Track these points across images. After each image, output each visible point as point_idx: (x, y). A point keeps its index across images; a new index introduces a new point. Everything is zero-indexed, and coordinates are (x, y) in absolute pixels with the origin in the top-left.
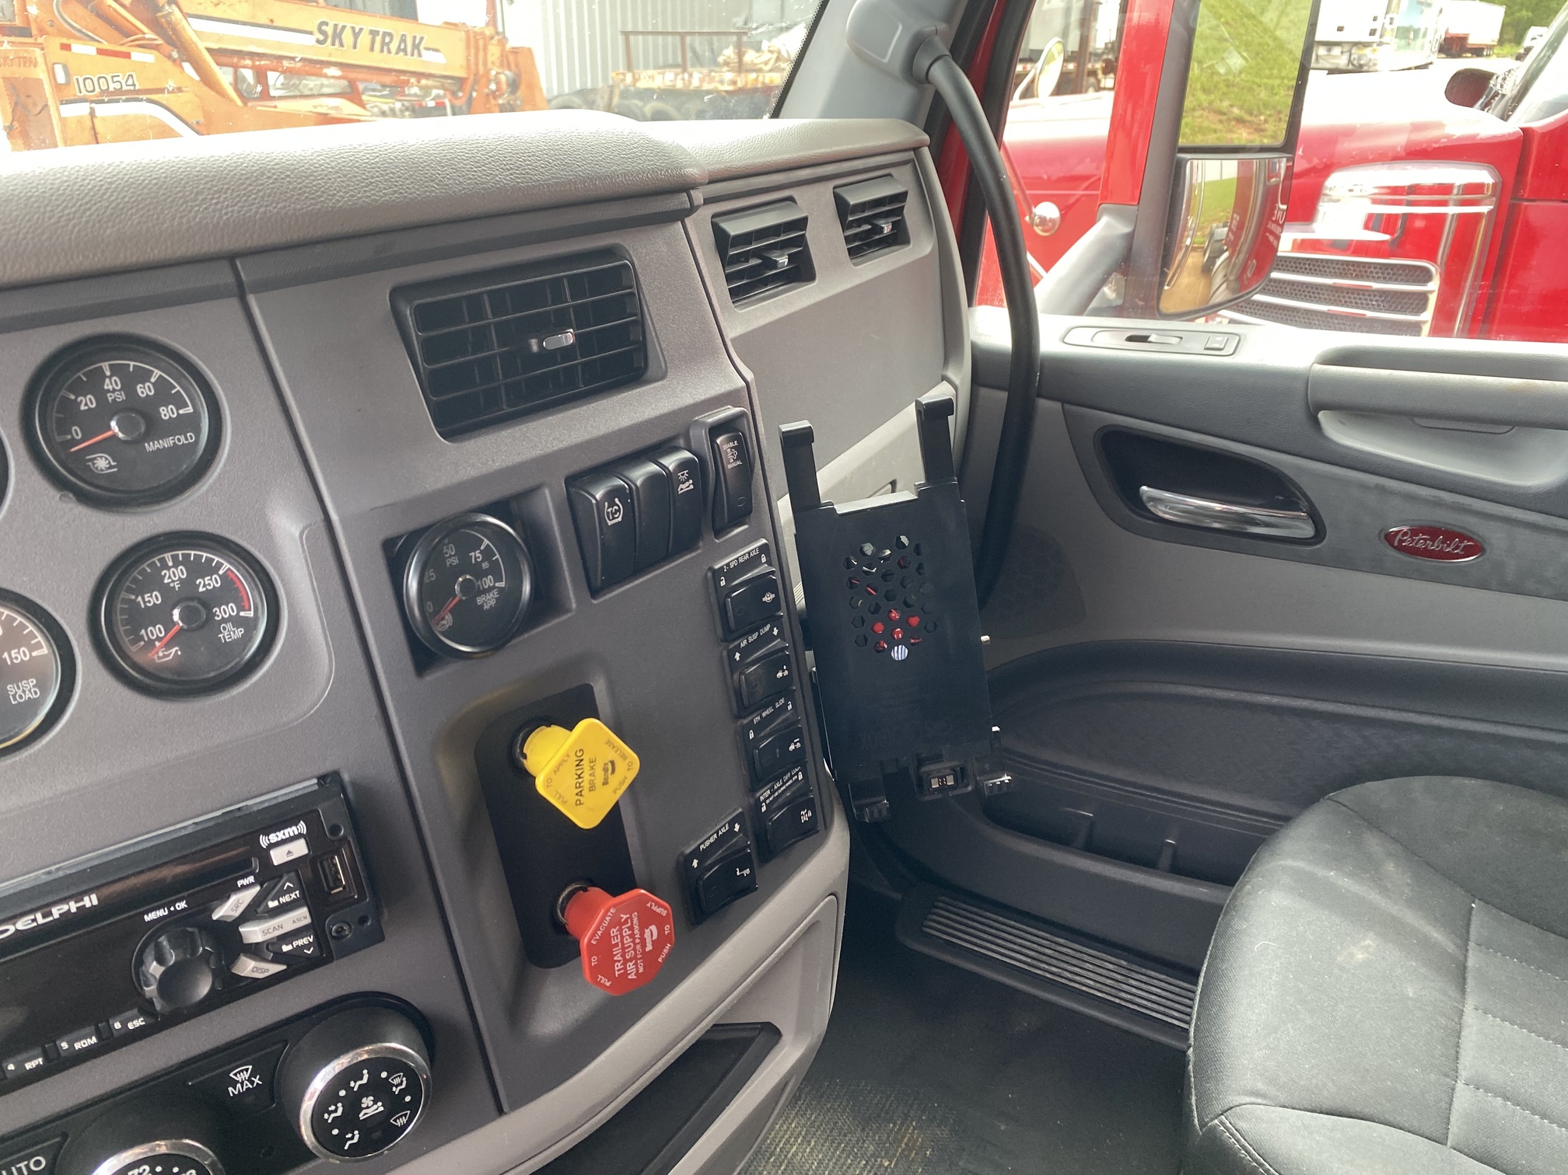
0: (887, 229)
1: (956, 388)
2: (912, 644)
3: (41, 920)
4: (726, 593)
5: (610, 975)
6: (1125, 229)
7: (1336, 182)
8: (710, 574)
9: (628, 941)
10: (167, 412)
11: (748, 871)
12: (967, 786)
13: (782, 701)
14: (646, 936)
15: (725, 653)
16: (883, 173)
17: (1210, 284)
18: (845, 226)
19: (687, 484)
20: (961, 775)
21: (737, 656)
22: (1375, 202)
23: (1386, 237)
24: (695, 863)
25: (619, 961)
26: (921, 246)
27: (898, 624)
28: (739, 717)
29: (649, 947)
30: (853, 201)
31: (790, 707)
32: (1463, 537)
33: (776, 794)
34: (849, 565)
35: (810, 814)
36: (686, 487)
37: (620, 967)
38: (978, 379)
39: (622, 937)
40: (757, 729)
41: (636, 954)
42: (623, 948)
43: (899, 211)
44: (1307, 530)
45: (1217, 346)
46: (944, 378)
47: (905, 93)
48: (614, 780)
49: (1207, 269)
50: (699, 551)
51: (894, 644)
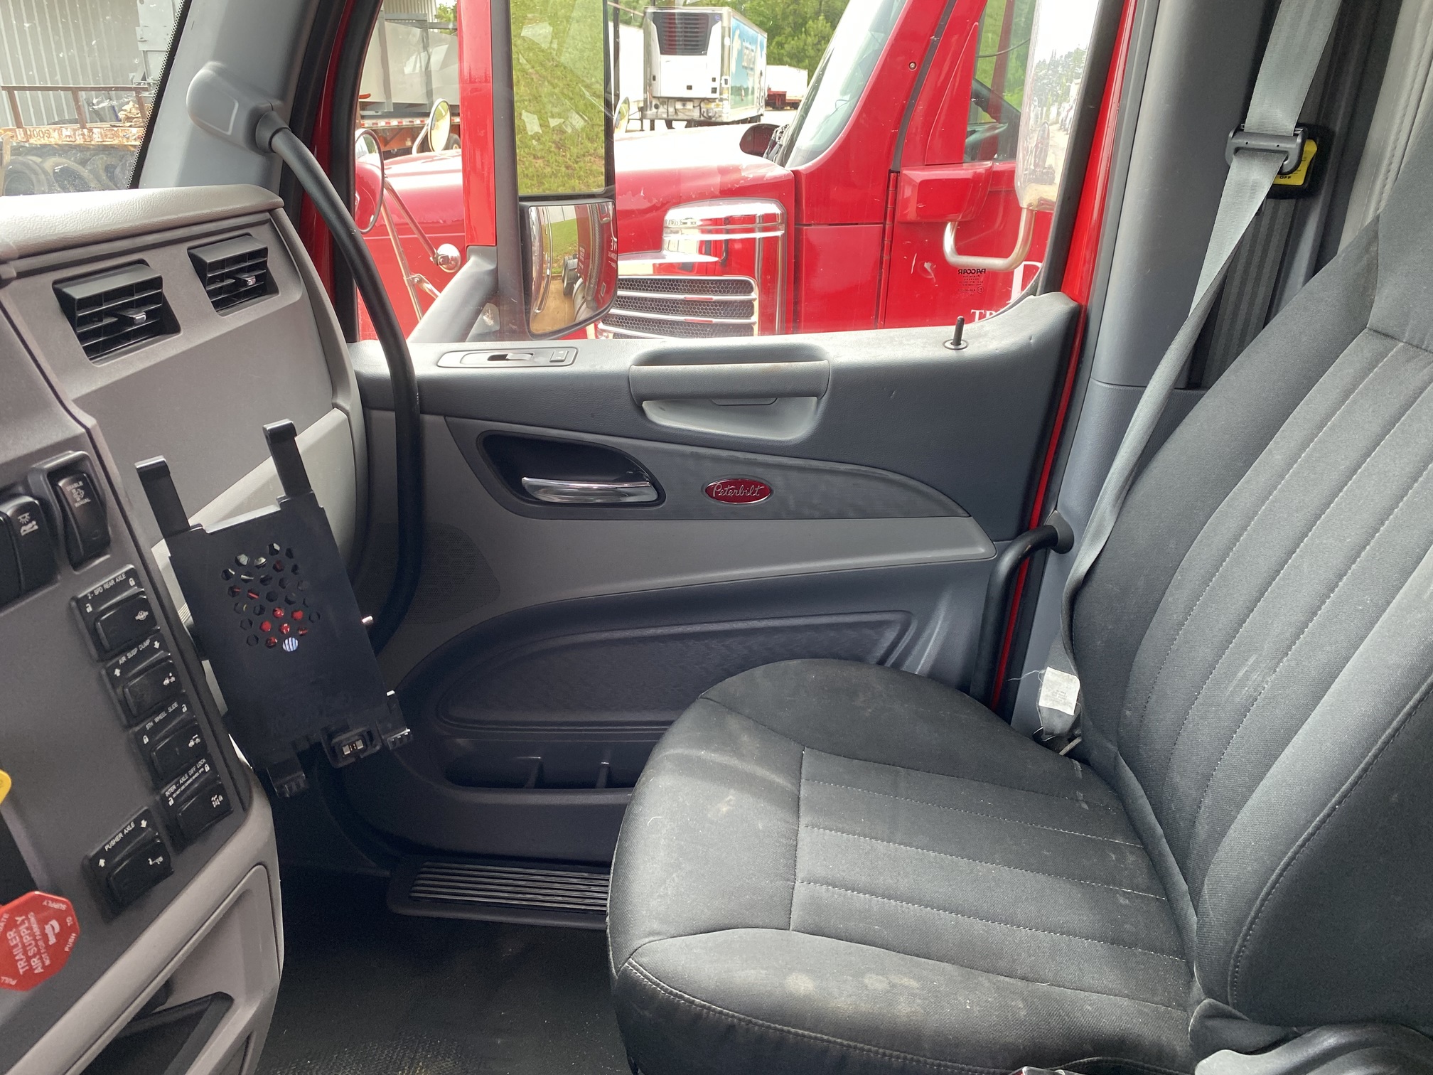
0: (251, 281)
1: (347, 413)
2: (301, 635)
4: (93, 619)
5: (13, 974)
6: (490, 267)
7: (674, 216)
8: (74, 604)
9: (27, 940)
11: (161, 859)
12: (375, 746)
13: (175, 705)
14: (47, 931)
15: (103, 672)
16: (242, 232)
18: (205, 282)
19: (30, 525)
20: (369, 738)
21: (117, 672)
22: (703, 232)
23: (715, 259)
24: (102, 863)
25: (21, 960)
26: (291, 294)
27: (284, 620)
28: (130, 726)
29: (52, 940)
30: (209, 259)
31: (185, 709)
32: (756, 484)
33: (183, 787)
34: (228, 576)
35: (221, 798)
36: (30, 528)
37: (23, 965)
38: (367, 403)
39: (21, 937)
40: (151, 733)
41: (39, 950)
42: (24, 947)
43: (263, 265)
44: (651, 495)
45: (559, 358)
46: (335, 406)
47: (255, 162)
50: (57, 585)
51: (284, 637)
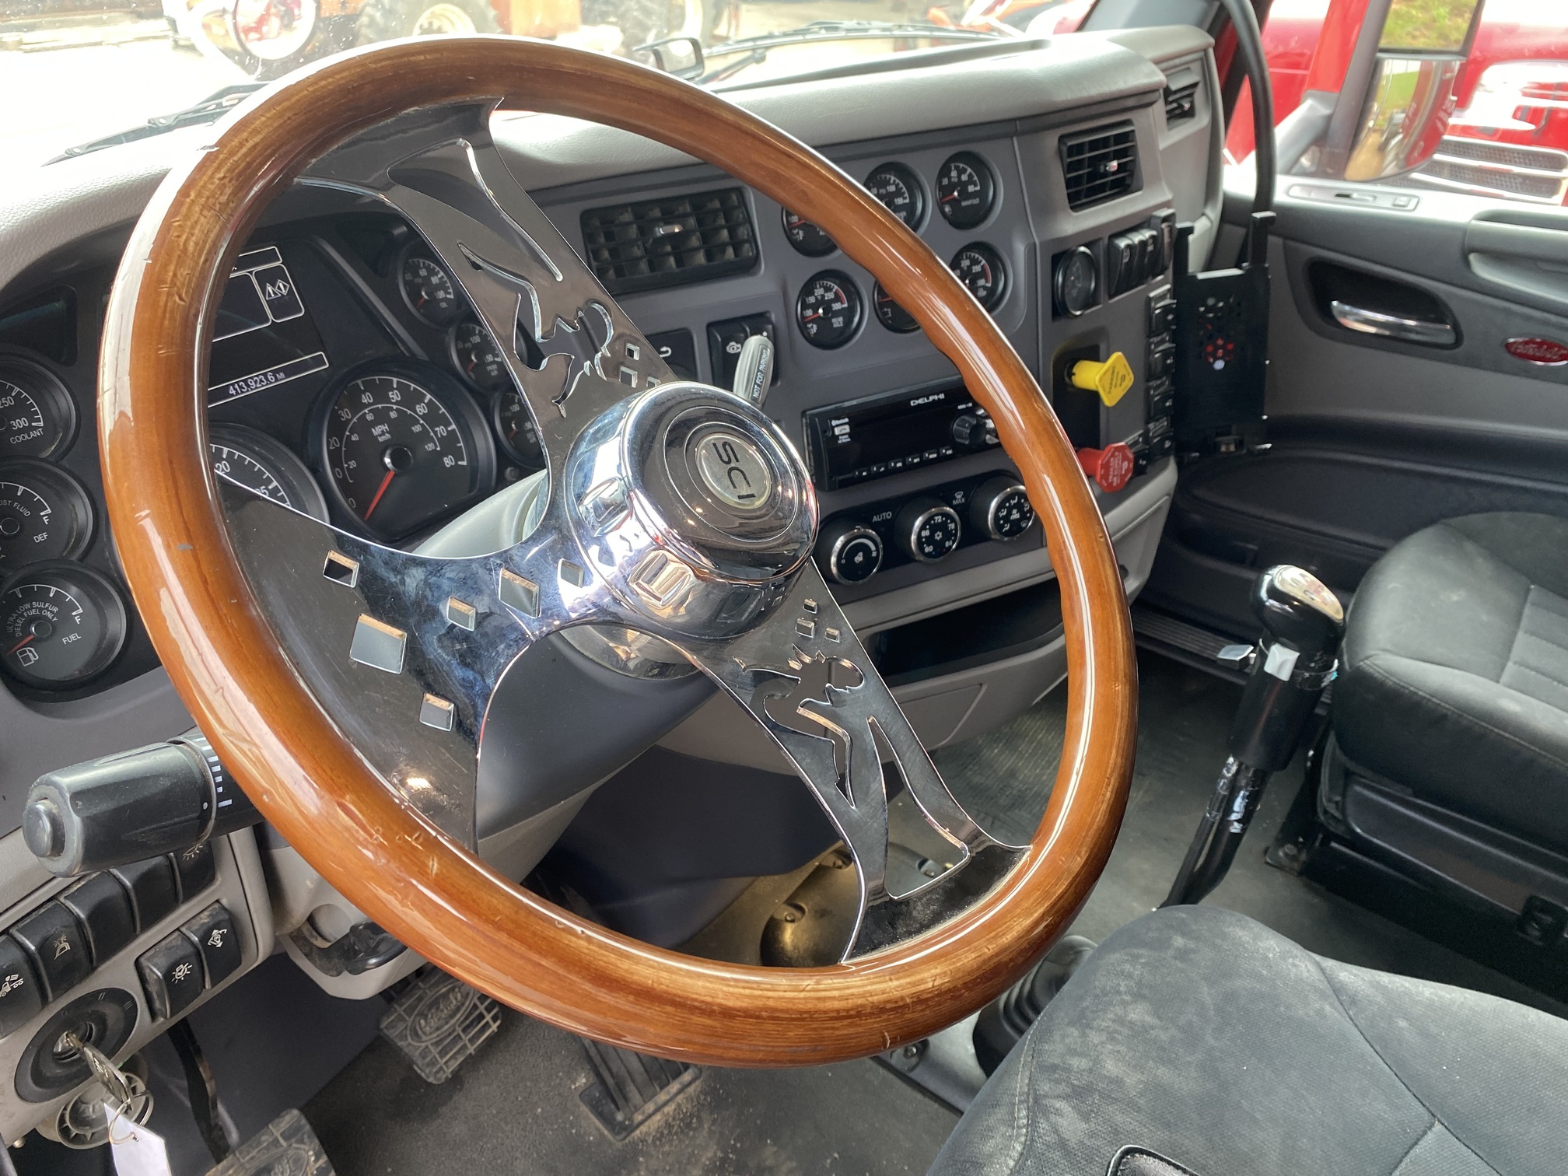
0: (1187, 106)
1: (1211, 223)
2: (1227, 360)
3: (926, 401)
4: (1153, 310)
5: (1107, 480)
6: (1325, 111)
7: (1491, 76)
8: (1148, 299)
9: (1116, 466)
10: (971, 189)
12: (1242, 451)
13: (1165, 378)
14: (1122, 466)
15: (1148, 344)
16: (1185, 67)
17: (1383, 159)
18: (1167, 104)
19: (1152, 247)
20: (1240, 444)
22: (1525, 94)
23: (1531, 127)
25: (1112, 475)
26: (1202, 116)
27: (1221, 347)
28: (1148, 381)
29: (1123, 472)
30: (1174, 87)
32: (1560, 347)
33: (1156, 429)
35: (1169, 444)
37: (1112, 478)
38: (1225, 218)
39: (1114, 464)
40: (1154, 390)
41: (1118, 474)
42: (1114, 469)
43: (1191, 95)
44: (1449, 339)
45: (1402, 203)
46: (1203, 214)
48: (1124, 384)
49: (1382, 148)
50: (1144, 286)
51: (1216, 359)
